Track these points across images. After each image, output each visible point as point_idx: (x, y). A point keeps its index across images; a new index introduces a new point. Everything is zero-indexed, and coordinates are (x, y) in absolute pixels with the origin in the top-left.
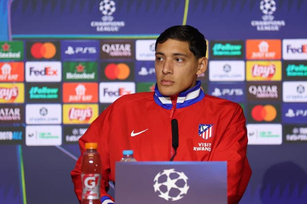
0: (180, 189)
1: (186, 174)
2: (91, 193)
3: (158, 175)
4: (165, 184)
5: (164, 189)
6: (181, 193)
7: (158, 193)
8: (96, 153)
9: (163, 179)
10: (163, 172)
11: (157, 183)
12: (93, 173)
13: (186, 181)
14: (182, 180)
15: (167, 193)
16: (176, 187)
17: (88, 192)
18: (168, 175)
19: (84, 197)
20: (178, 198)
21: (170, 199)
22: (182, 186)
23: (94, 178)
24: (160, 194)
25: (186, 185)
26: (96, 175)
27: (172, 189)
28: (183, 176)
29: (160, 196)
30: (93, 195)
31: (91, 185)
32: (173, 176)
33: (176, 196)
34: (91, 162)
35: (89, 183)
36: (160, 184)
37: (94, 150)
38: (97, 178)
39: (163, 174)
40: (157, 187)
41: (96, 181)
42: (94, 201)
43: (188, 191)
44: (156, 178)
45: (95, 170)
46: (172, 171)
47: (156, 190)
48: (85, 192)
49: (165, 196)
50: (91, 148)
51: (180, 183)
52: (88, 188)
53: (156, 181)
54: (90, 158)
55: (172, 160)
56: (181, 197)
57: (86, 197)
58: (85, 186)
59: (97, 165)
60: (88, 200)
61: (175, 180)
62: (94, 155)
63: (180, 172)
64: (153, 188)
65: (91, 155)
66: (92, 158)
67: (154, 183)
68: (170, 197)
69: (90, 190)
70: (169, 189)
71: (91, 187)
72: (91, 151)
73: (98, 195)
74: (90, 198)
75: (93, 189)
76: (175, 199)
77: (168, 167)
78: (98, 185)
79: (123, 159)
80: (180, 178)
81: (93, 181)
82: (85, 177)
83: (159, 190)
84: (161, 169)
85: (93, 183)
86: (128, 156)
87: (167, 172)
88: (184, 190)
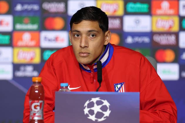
0: (104, 113)
1: (108, 101)
2: (37, 115)
3: (88, 102)
4: (92, 109)
5: (91, 112)
6: (105, 116)
7: (87, 115)
8: (40, 85)
9: (91, 105)
10: (91, 99)
11: (86, 108)
12: (38, 100)
13: (108, 107)
14: (105, 106)
15: (94, 116)
16: (101, 111)
17: (34, 114)
18: (95, 102)
19: (31, 118)
20: (103, 119)
21: (96, 120)
22: (106, 110)
23: (39, 104)
24: (89, 116)
25: (108, 110)
26: (41, 101)
27: (98, 112)
28: (106, 103)
29: (89, 118)
30: (38, 116)
31: (37, 109)
32: (98, 103)
33: (101, 118)
34: (37, 92)
35: (35, 107)
36: (89, 109)
37: (39, 83)
38: (41, 104)
39: (91, 101)
40: (86, 111)
41: (40, 106)
42: (39, 121)
43: (110, 114)
44: (86, 104)
45: (40, 97)
46: (98, 99)
47: (85, 113)
48: (32, 114)
49: (93, 118)
50: (37, 81)
51: (104, 108)
52: (35, 111)
53: (86, 106)
54: (36, 89)
55: (97, 91)
56: (105, 119)
57: (33, 118)
58: (32, 110)
59: (41, 94)
60: (34, 120)
61: (100, 106)
62: (39, 86)
63: (104, 100)
64: (84, 112)
65: (37, 86)
66: (38, 89)
67: (84, 108)
68: (96, 119)
69: (36, 112)
70: (95, 112)
71: (36, 110)
72: (37, 83)
73: (42, 116)
74: (36, 118)
75: (38, 112)
76: (100, 120)
77: (95, 96)
78: (41, 109)
79: (60, 89)
80: (104, 104)
81: (38, 106)
82: (32, 103)
83: (88, 113)
84: (90, 97)
85: (38, 108)
86: (64, 87)
87: (94, 100)
88: (107, 113)
